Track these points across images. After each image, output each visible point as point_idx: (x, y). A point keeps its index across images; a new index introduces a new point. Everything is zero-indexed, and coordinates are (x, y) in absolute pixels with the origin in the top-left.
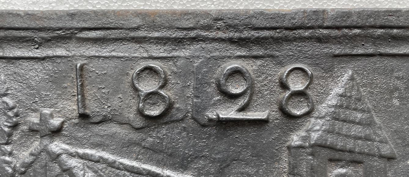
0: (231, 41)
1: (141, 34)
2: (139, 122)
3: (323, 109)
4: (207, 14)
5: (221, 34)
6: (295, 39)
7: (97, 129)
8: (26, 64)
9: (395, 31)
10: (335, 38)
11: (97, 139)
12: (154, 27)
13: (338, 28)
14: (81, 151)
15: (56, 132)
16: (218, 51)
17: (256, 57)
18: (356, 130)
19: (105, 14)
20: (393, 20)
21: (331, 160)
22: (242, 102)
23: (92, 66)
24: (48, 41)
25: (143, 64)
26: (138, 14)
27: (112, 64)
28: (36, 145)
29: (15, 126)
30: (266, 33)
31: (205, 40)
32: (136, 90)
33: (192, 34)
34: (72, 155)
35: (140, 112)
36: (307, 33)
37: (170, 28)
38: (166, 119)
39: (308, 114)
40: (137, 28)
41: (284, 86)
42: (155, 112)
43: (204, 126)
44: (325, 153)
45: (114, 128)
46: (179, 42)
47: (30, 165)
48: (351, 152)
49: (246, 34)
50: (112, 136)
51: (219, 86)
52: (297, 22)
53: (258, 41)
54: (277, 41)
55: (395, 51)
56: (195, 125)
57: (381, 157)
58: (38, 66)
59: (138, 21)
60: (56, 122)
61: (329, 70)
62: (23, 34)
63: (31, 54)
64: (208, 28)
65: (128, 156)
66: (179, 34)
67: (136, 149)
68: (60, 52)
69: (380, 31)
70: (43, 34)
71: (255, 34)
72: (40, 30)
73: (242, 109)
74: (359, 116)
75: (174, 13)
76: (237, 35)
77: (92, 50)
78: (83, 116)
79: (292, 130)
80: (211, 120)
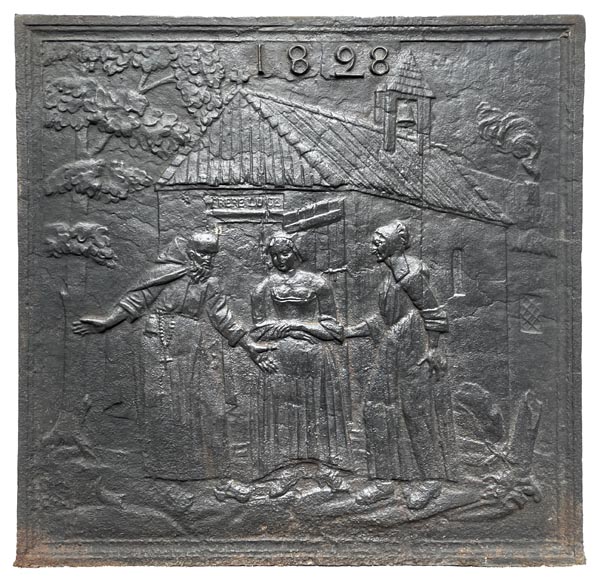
0: (343, 33)
1: (294, 29)
2: (291, 77)
3: (393, 70)
4: (330, 19)
5: (337, 29)
6: (379, 32)
7: (267, 81)
8: (231, 45)
9: (434, 28)
10: (401, 32)
11: (267, 87)
12: (301, 26)
13: (402, 26)
14: (259, 93)
15: (245, 82)
16: (335, 38)
17: (357, 42)
18: (412, 83)
19: (275, 18)
20: (433, 22)
21: (399, 99)
22: (349, 66)
23: (267, 46)
24: (243, 32)
25: (295, 45)
26: (292, 18)
27: (277, 45)
28: (234, 89)
29: (223, 79)
30: (361, 29)
31: (328, 32)
32: (290, 59)
33: (322, 29)
34: (253, 95)
35: (292, 72)
36: (385, 29)
37: (309, 26)
38: (306, 76)
39: (386, 73)
40: (292, 26)
41: (372, 58)
42: (300, 71)
43: (327, 80)
44: (395, 94)
45: (276, 81)
46: (314, 33)
47: (231, 100)
48: (410, 94)
49: (351, 29)
50: (275, 85)
51: (336, 57)
52: (379, 23)
53: (358, 33)
54: (369, 33)
55: (434, 39)
56: (323, 80)
57: (428, 97)
58: (236, 46)
59: (291, 22)
60: (245, 77)
61: (398, 49)
62: (230, 28)
63: (233, 40)
64: (330, 26)
65: (283, 95)
66: (314, 29)
67: (289, 93)
68: (249, 39)
69: (425, 28)
70: (241, 29)
71: (357, 29)
72: (240, 26)
73: (349, 70)
74: (414, 74)
75: (312, 18)
76: (347, 29)
77: (266, 38)
78: (261, 73)
79: (377, 83)
80: (331, 76)
